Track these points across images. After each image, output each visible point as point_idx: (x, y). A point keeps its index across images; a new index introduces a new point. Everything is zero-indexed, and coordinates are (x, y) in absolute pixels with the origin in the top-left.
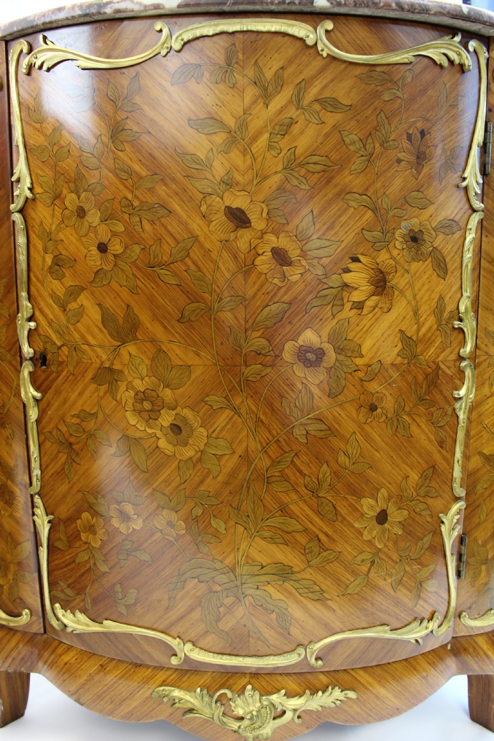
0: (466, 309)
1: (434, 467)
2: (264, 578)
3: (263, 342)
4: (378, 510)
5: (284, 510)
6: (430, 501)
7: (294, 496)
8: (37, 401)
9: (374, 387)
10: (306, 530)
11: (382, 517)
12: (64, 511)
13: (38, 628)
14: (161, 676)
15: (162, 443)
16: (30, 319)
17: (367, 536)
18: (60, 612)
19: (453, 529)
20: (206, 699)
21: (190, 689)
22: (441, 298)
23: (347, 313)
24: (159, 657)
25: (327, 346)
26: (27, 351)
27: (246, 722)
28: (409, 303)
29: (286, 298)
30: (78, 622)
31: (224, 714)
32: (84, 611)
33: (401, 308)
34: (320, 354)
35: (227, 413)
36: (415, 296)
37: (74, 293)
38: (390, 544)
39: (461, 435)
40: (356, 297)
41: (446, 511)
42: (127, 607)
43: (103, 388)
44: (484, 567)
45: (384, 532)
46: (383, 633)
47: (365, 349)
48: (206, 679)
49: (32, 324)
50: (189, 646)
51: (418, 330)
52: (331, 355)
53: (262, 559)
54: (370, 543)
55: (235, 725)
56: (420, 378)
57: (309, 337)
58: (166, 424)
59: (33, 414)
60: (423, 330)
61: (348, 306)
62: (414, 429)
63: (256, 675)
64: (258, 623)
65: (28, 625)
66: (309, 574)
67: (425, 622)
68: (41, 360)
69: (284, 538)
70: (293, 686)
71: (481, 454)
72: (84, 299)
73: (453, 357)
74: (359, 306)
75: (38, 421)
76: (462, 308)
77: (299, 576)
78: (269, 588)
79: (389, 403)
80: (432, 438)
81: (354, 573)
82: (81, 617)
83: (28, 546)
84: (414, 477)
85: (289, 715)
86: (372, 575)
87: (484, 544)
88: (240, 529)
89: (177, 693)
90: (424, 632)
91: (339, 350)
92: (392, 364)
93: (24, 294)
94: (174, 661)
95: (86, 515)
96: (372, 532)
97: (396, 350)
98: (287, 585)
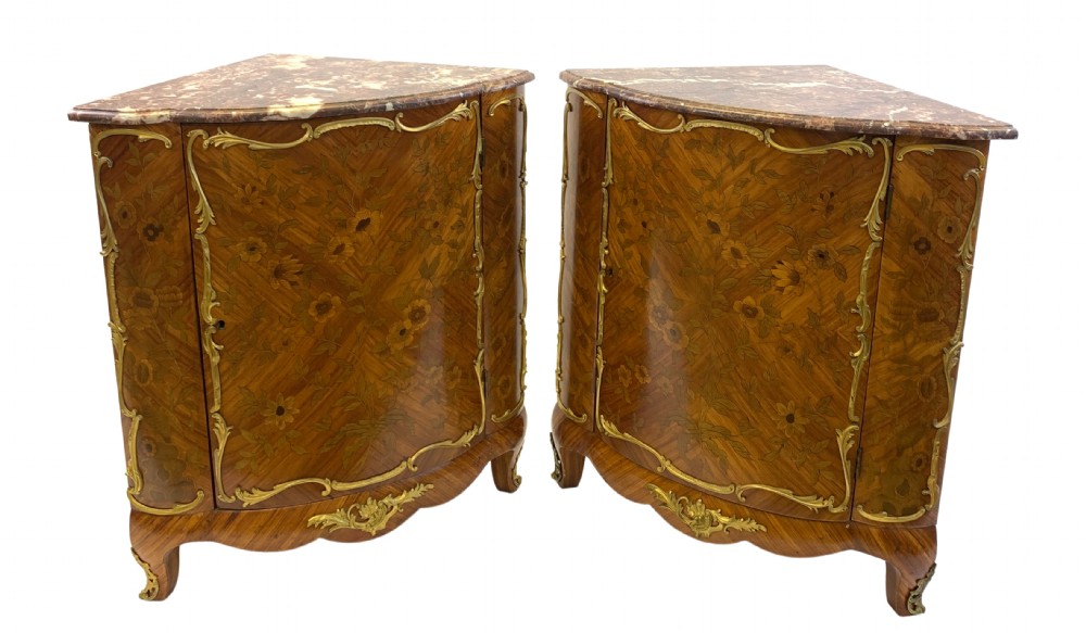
0: (862, 302)
1: (831, 397)
2: (714, 434)
3: (722, 297)
4: (788, 413)
5: (728, 395)
6: (828, 418)
7: (735, 389)
8: (605, 294)
9: (788, 337)
10: (741, 412)
11: (790, 418)
12: (612, 360)
13: (591, 428)
14: (652, 477)
15: (665, 338)
16: (606, 248)
17: (779, 427)
18: (603, 421)
19: (848, 442)
20: (674, 499)
21: (665, 490)
22: (841, 293)
23: (773, 291)
24: (651, 464)
25: (759, 307)
26: (603, 264)
27: (694, 522)
28: (815, 292)
29: (737, 276)
30: (612, 430)
31: (683, 512)
32: (615, 424)
33: (809, 295)
34: (755, 312)
35: (700, 332)
36: (820, 290)
37: (629, 243)
38: (796, 437)
39: (855, 381)
40: (779, 284)
41: (843, 428)
42: (638, 428)
43: (639, 299)
44: (877, 478)
45: (791, 428)
46: (788, 494)
47: (783, 314)
48: (676, 487)
49: (607, 252)
50: (668, 463)
51: (822, 309)
52: (762, 313)
53: (713, 421)
54: (781, 432)
55: (688, 522)
56: (822, 339)
57: (749, 300)
58: (668, 328)
59: (603, 301)
60: (825, 311)
61: (773, 288)
62: (816, 368)
63: (705, 494)
64: (709, 461)
65: (585, 424)
66: (740, 439)
67: (821, 499)
68: (609, 271)
69: (727, 412)
70: (727, 509)
71: (875, 397)
72: (633, 248)
73: (851, 330)
74: (781, 289)
75: (604, 305)
76: (858, 300)
77: (735, 439)
78: (716, 440)
79: (798, 349)
80: (831, 377)
81: (769, 447)
82: (613, 426)
83: (592, 375)
84: (815, 399)
85: (721, 526)
86: (783, 453)
87: (877, 461)
88: (703, 400)
89: (658, 490)
90: (820, 505)
91: (767, 312)
92: (801, 327)
93: (604, 233)
94: (659, 469)
95: (622, 366)
96: (783, 426)
97: (804, 319)
98: (727, 442)
